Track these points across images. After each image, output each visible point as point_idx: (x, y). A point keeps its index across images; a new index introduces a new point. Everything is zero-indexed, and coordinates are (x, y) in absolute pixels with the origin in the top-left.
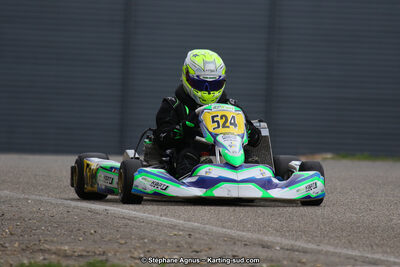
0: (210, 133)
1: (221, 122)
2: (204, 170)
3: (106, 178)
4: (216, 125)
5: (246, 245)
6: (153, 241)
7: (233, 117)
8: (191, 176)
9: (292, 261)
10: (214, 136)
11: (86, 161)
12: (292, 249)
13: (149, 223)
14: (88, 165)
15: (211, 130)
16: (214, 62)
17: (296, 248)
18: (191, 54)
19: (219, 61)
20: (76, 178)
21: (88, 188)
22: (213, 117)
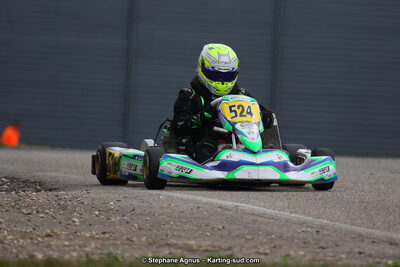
0: (229, 121)
1: (239, 111)
2: (225, 155)
3: (130, 165)
4: (233, 114)
5: (373, 242)
7: (249, 107)
8: (213, 160)
10: (233, 124)
11: (108, 150)
14: (110, 154)
15: (229, 119)
16: (228, 55)
18: (206, 47)
19: (233, 55)
20: (97, 167)
21: (111, 176)
22: (230, 107)
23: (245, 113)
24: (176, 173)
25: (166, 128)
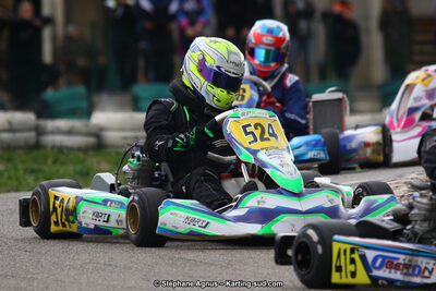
0: (247, 149)
3: (98, 214)
4: (251, 138)
7: (270, 125)
10: (254, 153)
11: (53, 192)
15: (246, 145)
22: (244, 127)
23: (267, 135)
24: (184, 228)
25: (133, 157)
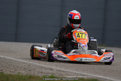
5: (46, 69)
6: (18, 67)
9: (59, 74)
12: (60, 71)
13: (17, 62)
17: (61, 70)
